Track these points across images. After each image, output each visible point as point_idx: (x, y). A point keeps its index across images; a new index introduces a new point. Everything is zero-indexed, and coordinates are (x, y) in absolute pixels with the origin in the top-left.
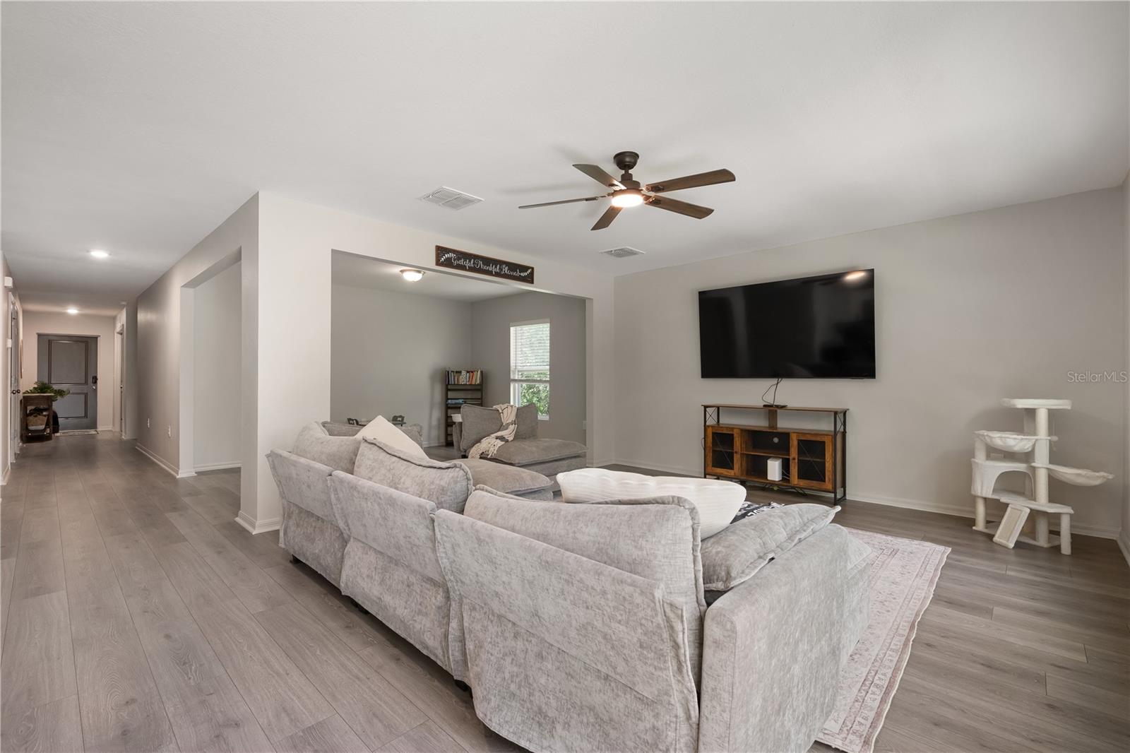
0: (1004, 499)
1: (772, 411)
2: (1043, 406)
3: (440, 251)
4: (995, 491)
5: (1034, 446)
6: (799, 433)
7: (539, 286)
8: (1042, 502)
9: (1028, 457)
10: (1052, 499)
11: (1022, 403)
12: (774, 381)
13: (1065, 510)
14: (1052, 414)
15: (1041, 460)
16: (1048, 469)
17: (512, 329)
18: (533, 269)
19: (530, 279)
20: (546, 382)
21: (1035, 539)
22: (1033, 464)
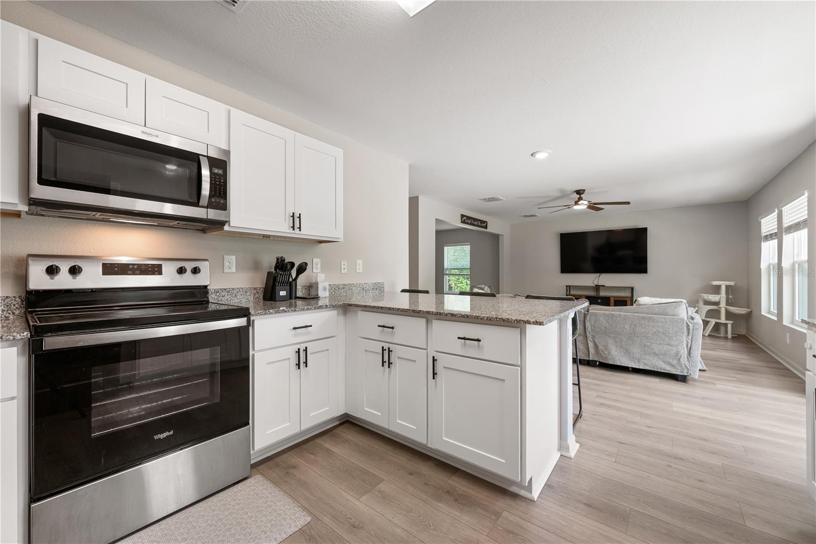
0: (708, 319)
1: (597, 288)
2: (723, 284)
3: (463, 216)
4: (705, 317)
5: (720, 299)
6: (614, 297)
7: (489, 230)
8: (723, 320)
9: (717, 304)
10: (727, 319)
11: (715, 283)
12: (598, 275)
13: (730, 322)
14: (728, 287)
15: (723, 304)
16: (725, 308)
17: (446, 248)
18: (487, 222)
19: (486, 227)
20: (468, 275)
21: (720, 334)
22: (720, 306)
